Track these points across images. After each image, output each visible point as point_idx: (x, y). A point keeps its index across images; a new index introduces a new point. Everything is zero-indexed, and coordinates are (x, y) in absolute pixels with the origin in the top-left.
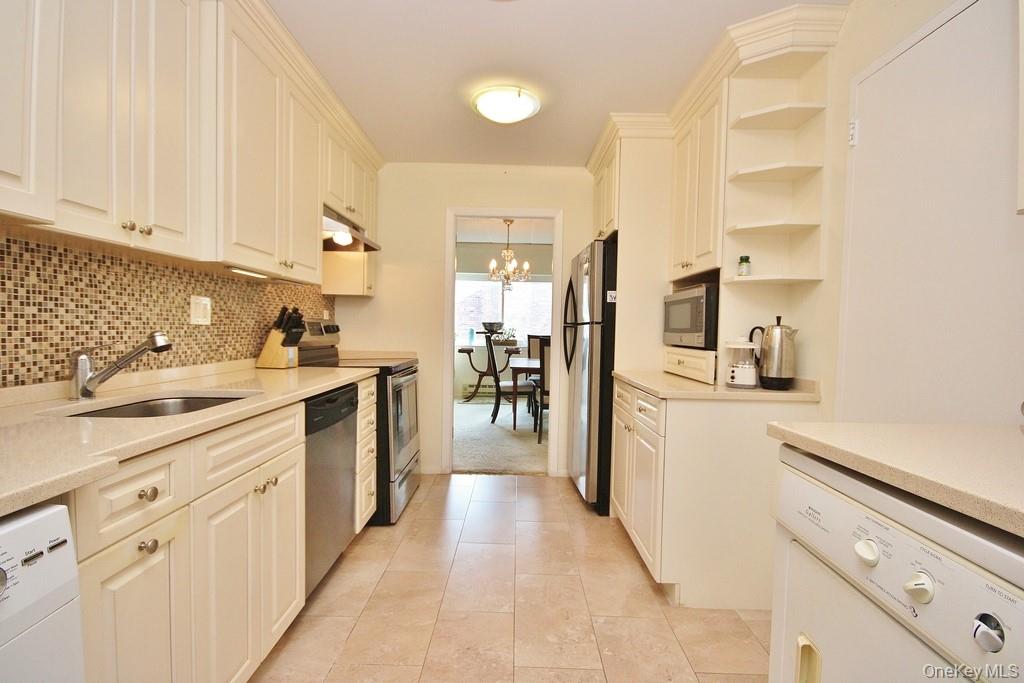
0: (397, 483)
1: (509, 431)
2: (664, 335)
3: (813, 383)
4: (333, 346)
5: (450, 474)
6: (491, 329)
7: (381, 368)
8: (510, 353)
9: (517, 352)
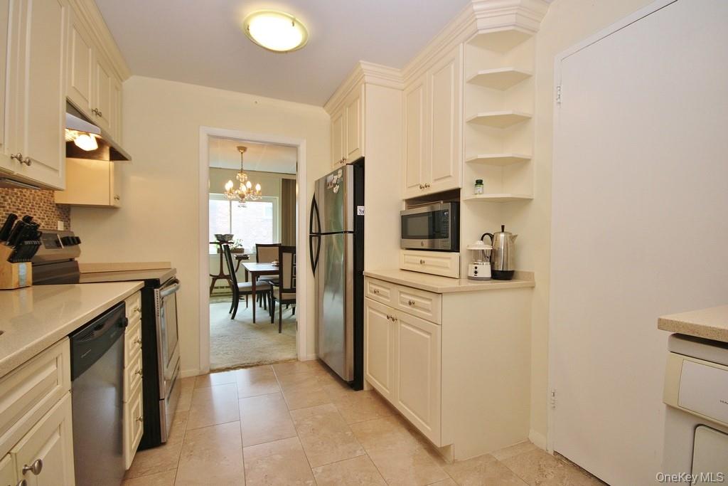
0: (166, 400)
1: (249, 325)
2: (401, 242)
3: (529, 273)
4: (71, 260)
5: (209, 373)
6: (223, 240)
7: (146, 281)
8: (239, 259)
9: (246, 258)
